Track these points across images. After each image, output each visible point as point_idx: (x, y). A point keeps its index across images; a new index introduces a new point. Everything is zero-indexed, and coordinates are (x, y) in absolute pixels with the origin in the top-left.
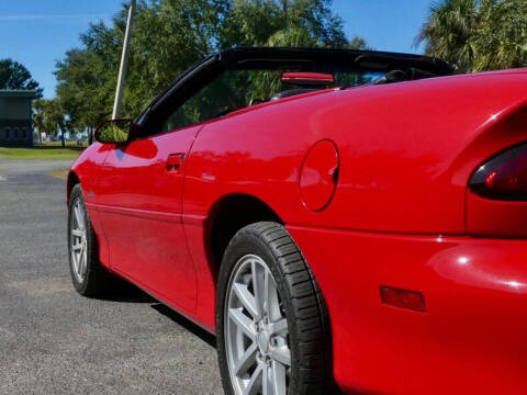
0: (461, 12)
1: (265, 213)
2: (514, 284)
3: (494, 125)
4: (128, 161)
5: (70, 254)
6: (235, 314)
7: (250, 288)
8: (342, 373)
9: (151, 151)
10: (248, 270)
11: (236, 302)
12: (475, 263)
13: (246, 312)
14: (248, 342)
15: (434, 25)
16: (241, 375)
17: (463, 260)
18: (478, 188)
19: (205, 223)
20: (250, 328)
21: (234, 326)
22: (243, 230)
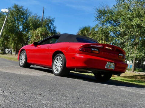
0: (87, 31)
2: (82, 57)
5: (19, 61)
7: (58, 60)
10: (58, 58)
12: (79, 55)
13: (56, 63)
15: (80, 33)
16: (55, 69)
17: (78, 55)
18: (80, 50)
20: (57, 64)
22: (57, 55)
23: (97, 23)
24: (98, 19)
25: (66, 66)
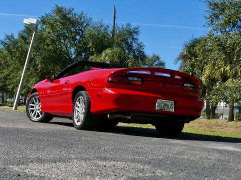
1: (84, 89)
3: (112, 74)
4: (54, 85)
6: (76, 108)
8: (92, 110)
9: (59, 82)
11: (77, 106)
14: (78, 112)
19: (73, 92)
21: (76, 110)
23: (210, 29)
24: (212, 22)
25: (91, 110)
